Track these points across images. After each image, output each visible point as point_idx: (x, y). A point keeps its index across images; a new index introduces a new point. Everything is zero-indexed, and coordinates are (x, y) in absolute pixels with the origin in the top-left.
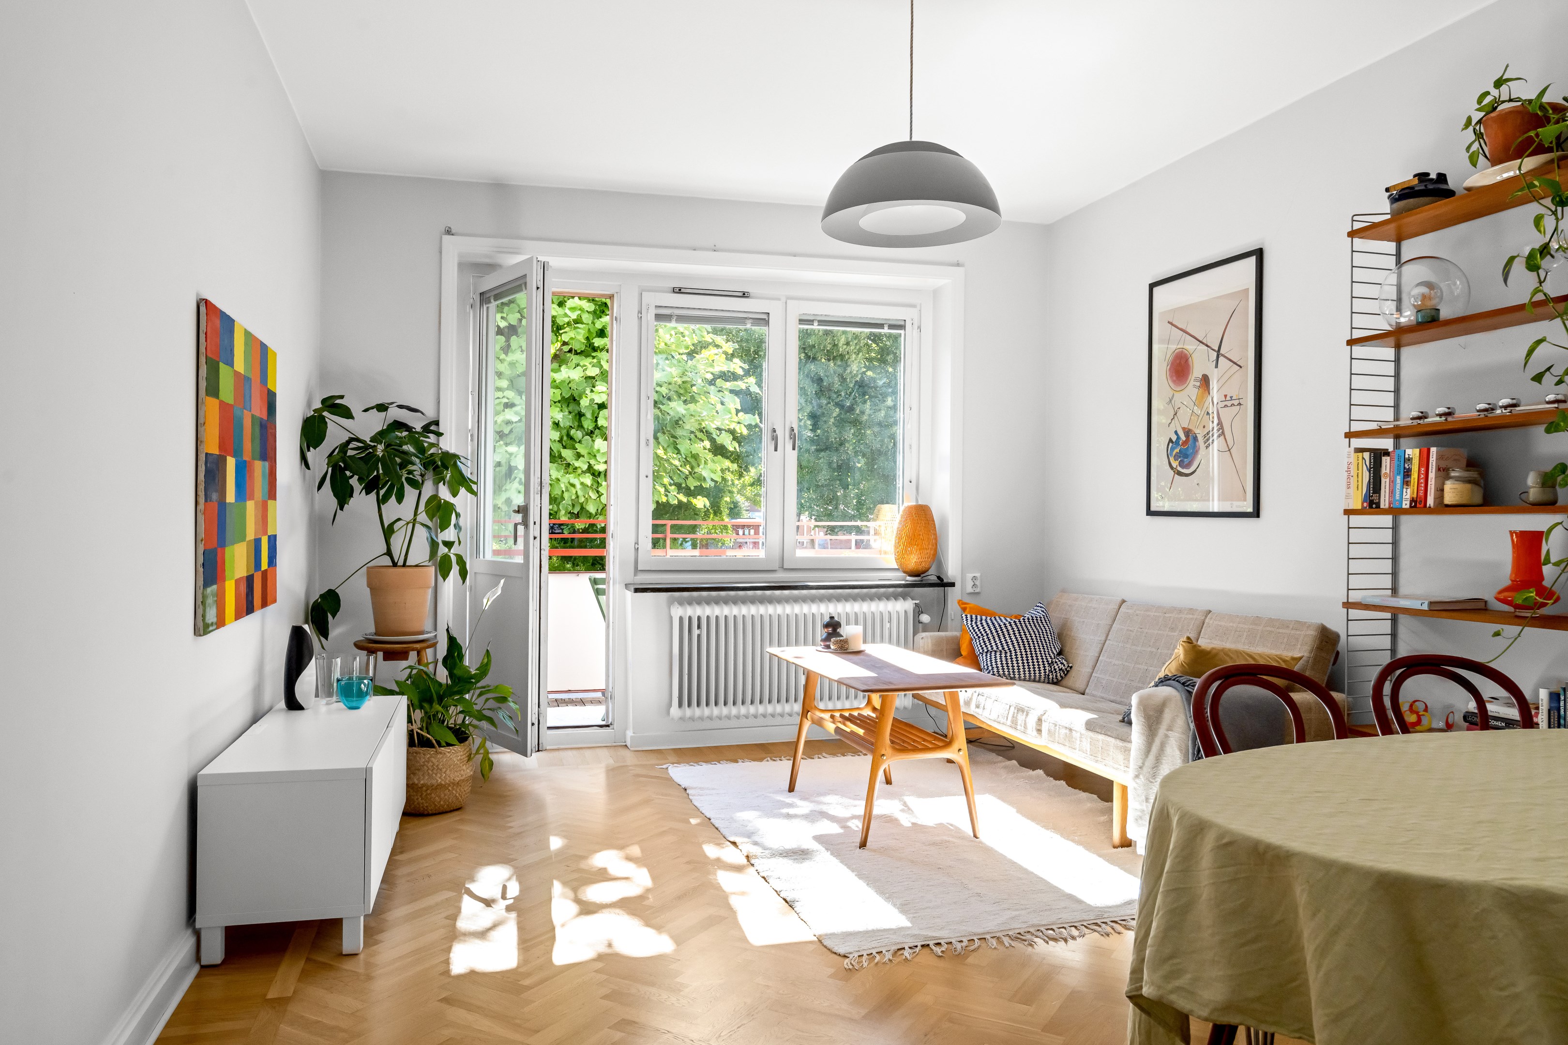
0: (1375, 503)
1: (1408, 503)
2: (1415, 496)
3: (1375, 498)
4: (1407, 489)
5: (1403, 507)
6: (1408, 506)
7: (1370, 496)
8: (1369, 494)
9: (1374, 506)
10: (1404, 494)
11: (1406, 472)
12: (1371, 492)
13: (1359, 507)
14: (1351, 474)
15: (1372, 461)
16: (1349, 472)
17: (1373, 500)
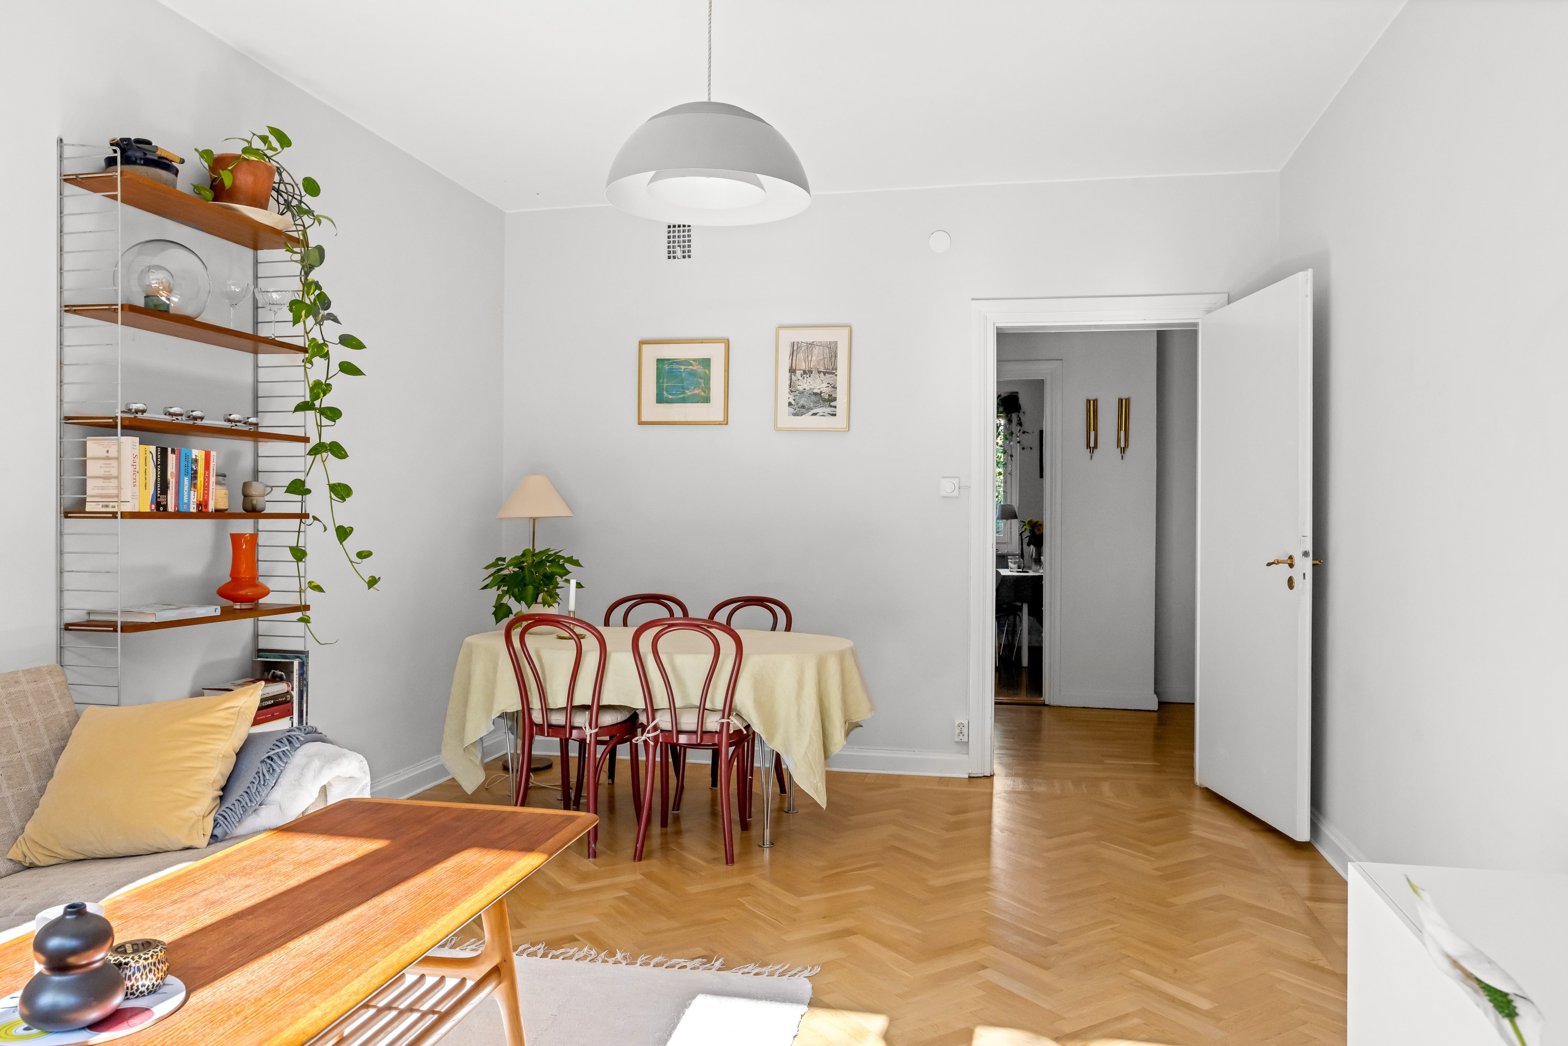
0: (162, 506)
1: (195, 506)
2: (201, 499)
3: (162, 499)
4: (194, 491)
5: (191, 511)
6: (195, 511)
7: (157, 497)
8: (157, 495)
9: (161, 509)
10: (192, 497)
11: (194, 473)
12: (159, 492)
13: (148, 510)
14: (137, 470)
15: (159, 456)
16: (135, 467)
17: (160, 502)
